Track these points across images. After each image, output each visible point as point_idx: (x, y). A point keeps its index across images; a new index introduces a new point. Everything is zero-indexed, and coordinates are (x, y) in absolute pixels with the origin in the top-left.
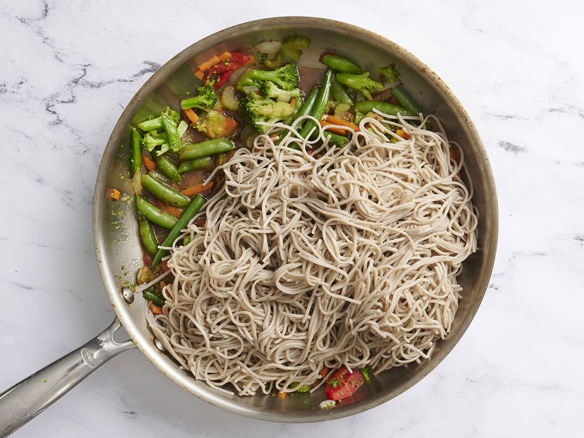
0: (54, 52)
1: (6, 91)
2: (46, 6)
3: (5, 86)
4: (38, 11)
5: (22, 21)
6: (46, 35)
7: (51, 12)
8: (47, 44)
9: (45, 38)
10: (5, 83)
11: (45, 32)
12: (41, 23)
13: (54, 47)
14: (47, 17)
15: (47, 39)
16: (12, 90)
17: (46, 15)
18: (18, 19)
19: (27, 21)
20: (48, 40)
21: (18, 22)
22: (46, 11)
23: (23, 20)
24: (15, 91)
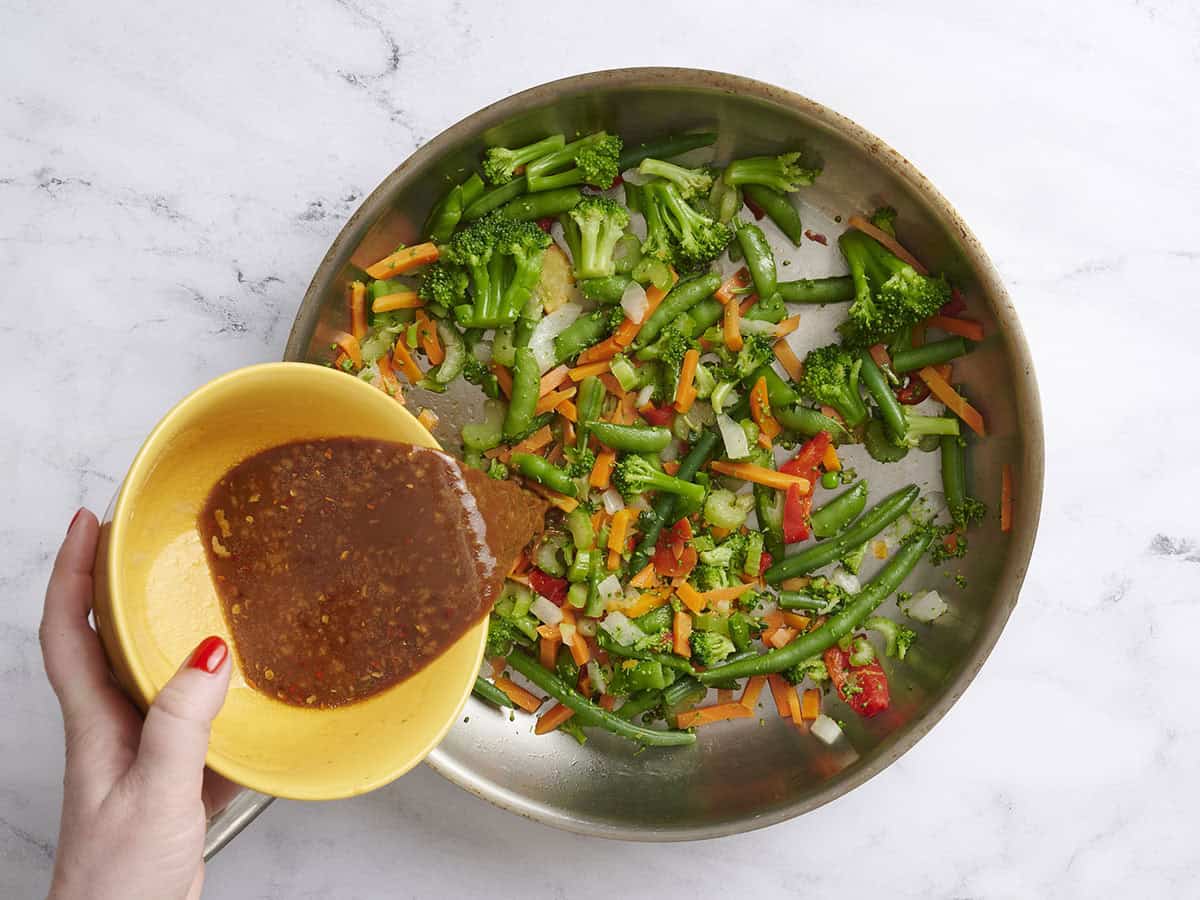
0: (414, 137)
1: (322, 215)
2: (396, 51)
3: (320, 205)
4: (380, 59)
5: (350, 80)
6: (397, 105)
7: (404, 61)
8: (399, 122)
9: (395, 110)
10: (321, 200)
11: (393, 99)
12: (387, 83)
13: (412, 129)
14: (398, 71)
15: (399, 112)
16: (335, 212)
17: (395, 66)
18: (343, 76)
19: (359, 80)
20: (400, 116)
21: (343, 82)
22: (396, 59)
23: (352, 78)
24: (340, 213)
